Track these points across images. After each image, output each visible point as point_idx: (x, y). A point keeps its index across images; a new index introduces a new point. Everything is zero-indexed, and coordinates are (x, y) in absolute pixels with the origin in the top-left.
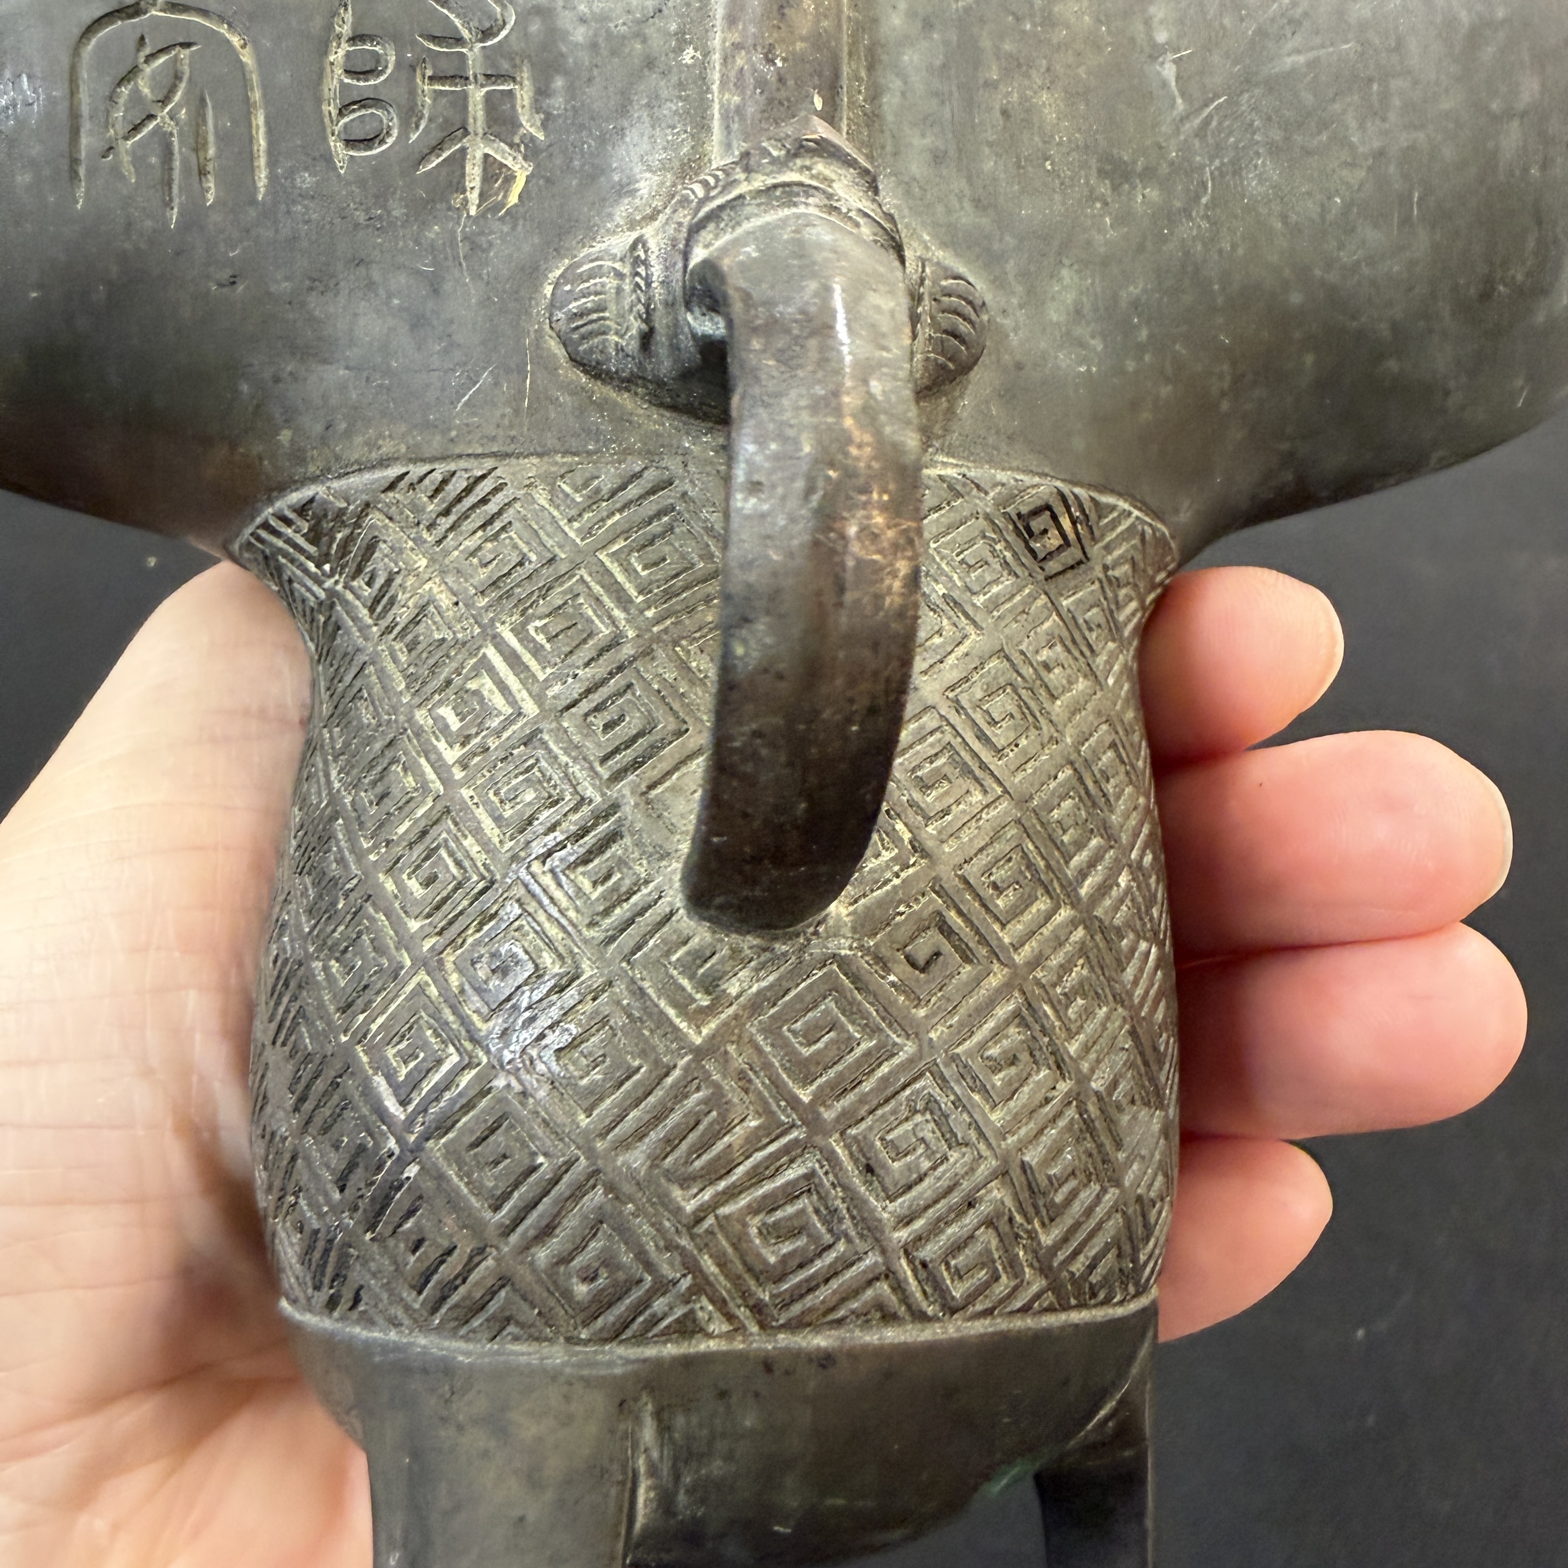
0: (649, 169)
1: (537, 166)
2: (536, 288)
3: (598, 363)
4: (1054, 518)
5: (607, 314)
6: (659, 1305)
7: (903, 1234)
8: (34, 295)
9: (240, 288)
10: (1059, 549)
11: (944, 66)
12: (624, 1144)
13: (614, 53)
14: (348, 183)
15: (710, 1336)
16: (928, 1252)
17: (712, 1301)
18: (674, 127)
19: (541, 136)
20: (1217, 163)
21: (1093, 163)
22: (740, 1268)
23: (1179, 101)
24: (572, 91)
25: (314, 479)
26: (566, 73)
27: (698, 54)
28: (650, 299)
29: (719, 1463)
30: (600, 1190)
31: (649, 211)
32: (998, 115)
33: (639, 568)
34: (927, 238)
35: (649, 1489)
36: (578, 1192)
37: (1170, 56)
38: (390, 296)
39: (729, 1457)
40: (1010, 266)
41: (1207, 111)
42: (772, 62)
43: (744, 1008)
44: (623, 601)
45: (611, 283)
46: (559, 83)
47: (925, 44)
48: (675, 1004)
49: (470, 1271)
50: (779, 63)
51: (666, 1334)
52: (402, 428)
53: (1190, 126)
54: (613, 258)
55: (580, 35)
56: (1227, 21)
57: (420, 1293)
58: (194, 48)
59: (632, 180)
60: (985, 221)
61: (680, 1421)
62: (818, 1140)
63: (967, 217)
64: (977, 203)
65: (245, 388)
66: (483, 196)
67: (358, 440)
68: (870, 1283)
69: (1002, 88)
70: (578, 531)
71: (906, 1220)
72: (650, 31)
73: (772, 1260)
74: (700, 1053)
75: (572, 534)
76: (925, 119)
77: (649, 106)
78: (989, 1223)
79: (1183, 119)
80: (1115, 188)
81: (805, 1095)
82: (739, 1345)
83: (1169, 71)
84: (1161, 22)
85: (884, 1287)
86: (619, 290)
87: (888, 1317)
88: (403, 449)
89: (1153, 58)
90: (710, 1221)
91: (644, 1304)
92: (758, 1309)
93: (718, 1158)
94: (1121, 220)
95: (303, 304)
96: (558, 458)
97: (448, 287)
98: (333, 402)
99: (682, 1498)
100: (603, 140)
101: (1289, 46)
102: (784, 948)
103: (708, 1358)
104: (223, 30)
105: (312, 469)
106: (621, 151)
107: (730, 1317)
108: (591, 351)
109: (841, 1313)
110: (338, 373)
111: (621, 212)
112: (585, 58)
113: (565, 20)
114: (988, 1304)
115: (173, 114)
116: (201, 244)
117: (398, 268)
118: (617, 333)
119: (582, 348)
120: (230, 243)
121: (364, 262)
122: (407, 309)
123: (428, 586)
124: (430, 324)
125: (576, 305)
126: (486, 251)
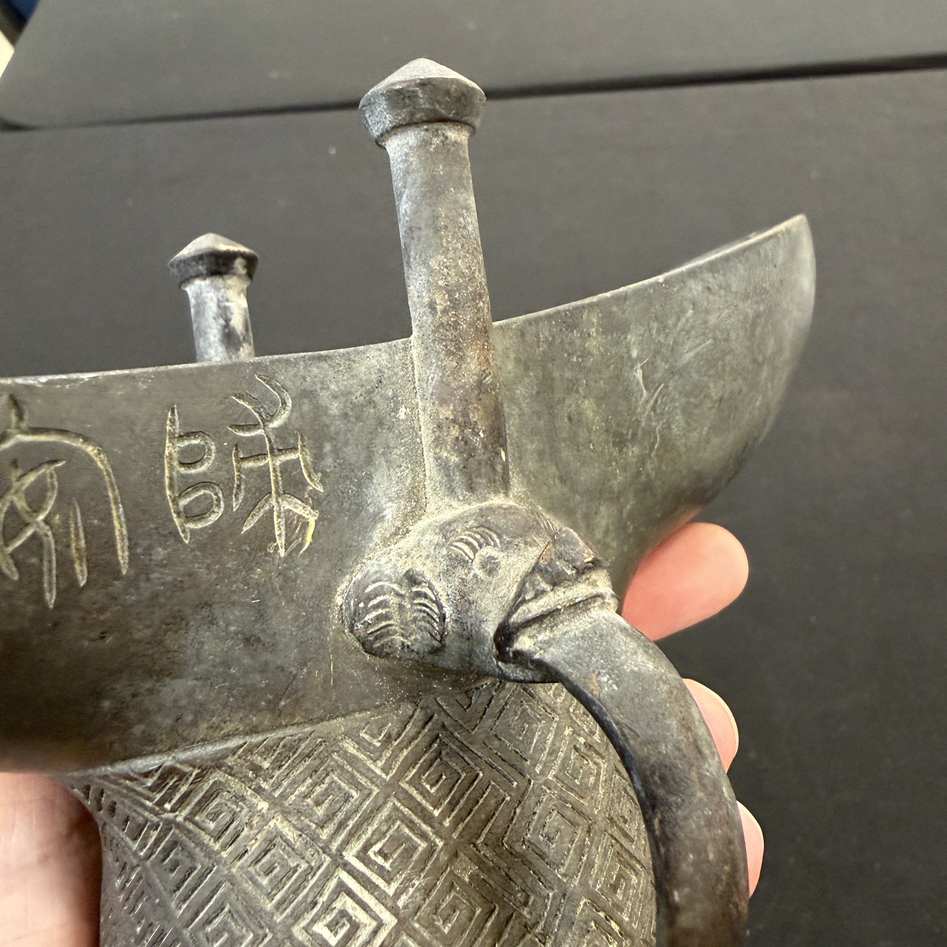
0: (391, 500)
1: (322, 512)
2: (330, 599)
5: (391, 622)
9: (109, 640)
11: (538, 393)
13: (358, 418)
14: (192, 550)
18: (400, 466)
19: (320, 489)
20: (661, 424)
21: (611, 440)
23: (644, 391)
24: (335, 451)
26: (332, 439)
27: (408, 411)
31: (393, 530)
32: (566, 420)
33: (428, 787)
37: (639, 365)
38: (228, 625)
41: (656, 395)
42: (477, 434)
44: (427, 818)
45: (393, 600)
46: (328, 447)
47: (527, 380)
50: (482, 435)
52: (241, 714)
53: (649, 407)
54: (390, 580)
55: (335, 408)
56: (661, 339)
58: (58, 464)
59: (381, 510)
60: (565, 489)
63: (558, 490)
64: (563, 480)
65: (106, 703)
66: (288, 542)
67: (203, 726)
69: (568, 402)
70: (383, 769)
72: (377, 398)
75: (378, 772)
76: (532, 431)
77: (384, 454)
79: (647, 402)
80: (620, 451)
83: (639, 374)
84: (634, 345)
86: (401, 607)
88: (242, 727)
89: (632, 367)
94: (624, 469)
95: (160, 642)
96: (357, 715)
97: (271, 611)
98: (183, 703)
100: (359, 485)
101: (687, 347)
104: (79, 444)
105: (160, 746)
106: (372, 491)
108: (382, 646)
111: (377, 535)
112: (340, 424)
113: (324, 397)
115: (47, 521)
116: (76, 615)
117: (234, 604)
118: (403, 635)
119: (377, 645)
120: (102, 610)
121: (208, 605)
122: (242, 632)
123: (271, 824)
124: (258, 640)
125: (369, 618)
126: (295, 581)
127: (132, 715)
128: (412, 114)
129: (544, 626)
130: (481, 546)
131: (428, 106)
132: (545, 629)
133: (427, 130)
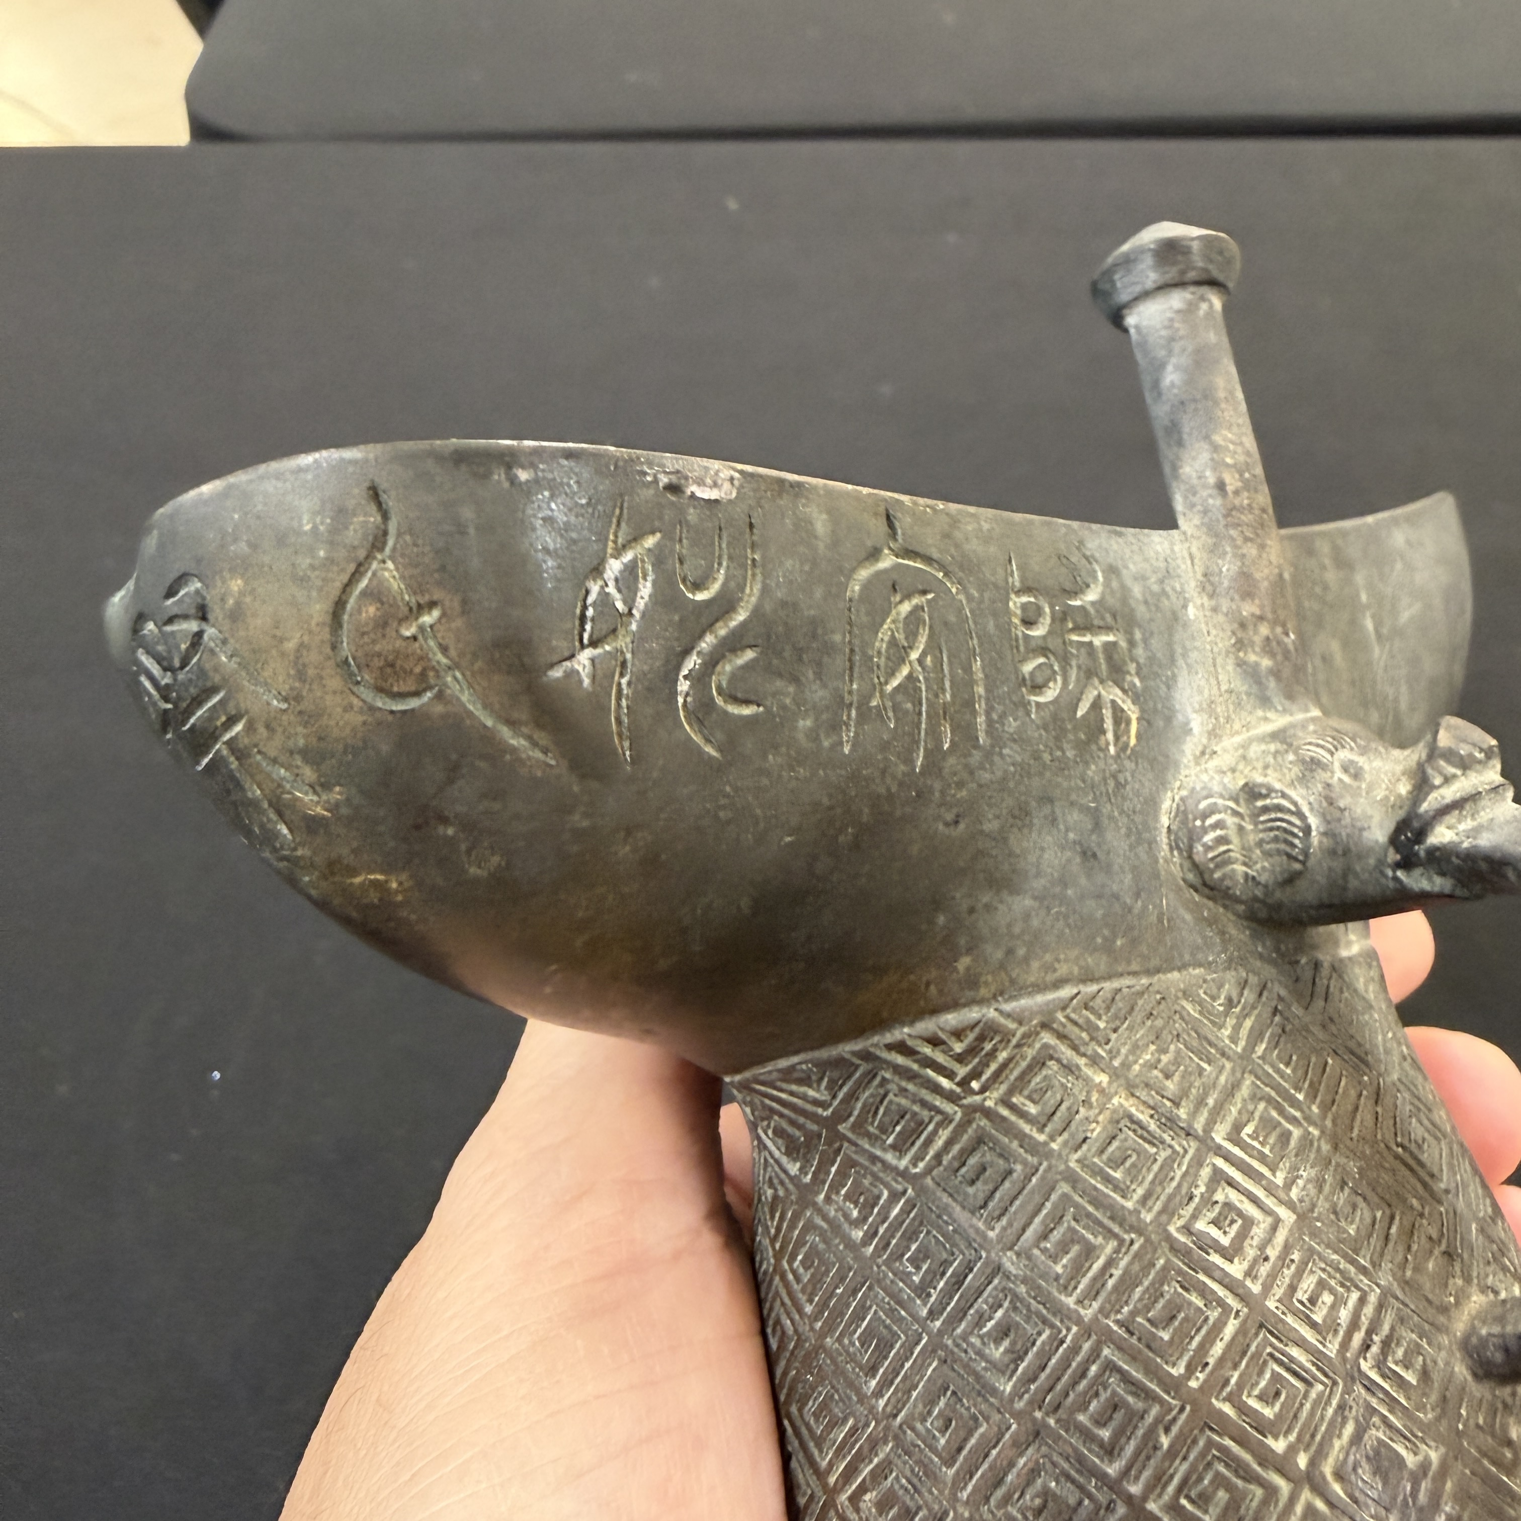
0: (1195, 711)
1: (1141, 710)
2: (1156, 818)
5: (1231, 847)
8: (788, 839)
9: (962, 826)
13: (1157, 608)
14: (1038, 728)
19: (1138, 683)
24: (1145, 641)
25: (984, 1001)
28: (1308, 845)
31: (1201, 747)
38: (1067, 830)
42: (1288, 635)
45: (1231, 821)
46: (1137, 635)
50: (1292, 637)
52: (1076, 952)
53: (1381, 666)
54: (1222, 796)
55: (1137, 591)
56: (1382, 587)
58: (928, 596)
59: (1188, 721)
65: (941, 919)
66: (1116, 737)
67: (1035, 965)
69: (1319, 638)
70: (1231, 1039)
72: (1168, 590)
75: (1227, 1041)
77: (1183, 655)
83: (1370, 624)
84: (1362, 587)
86: (1241, 829)
88: (1076, 970)
89: (1363, 614)
95: (1005, 840)
97: (1104, 820)
98: (1017, 930)
100: (1168, 686)
101: (1402, 605)
105: (983, 992)
106: (1178, 695)
108: (1222, 879)
110: (1023, 903)
111: (1188, 750)
112: (1145, 612)
113: (1127, 578)
115: (920, 661)
116: (937, 785)
117: (1072, 804)
118: (1245, 864)
119: (1217, 875)
120: (960, 785)
121: (1051, 801)
122: (1080, 843)
123: (1115, 1101)
124: (1094, 855)
125: (1209, 838)
126: (1124, 787)
127: (962, 941)
128: (1183, 272)
129: (1464, 813)
130: (1337, 749)
131: (1200, 264)
132: (1466, 817)
133: (1193, 293)
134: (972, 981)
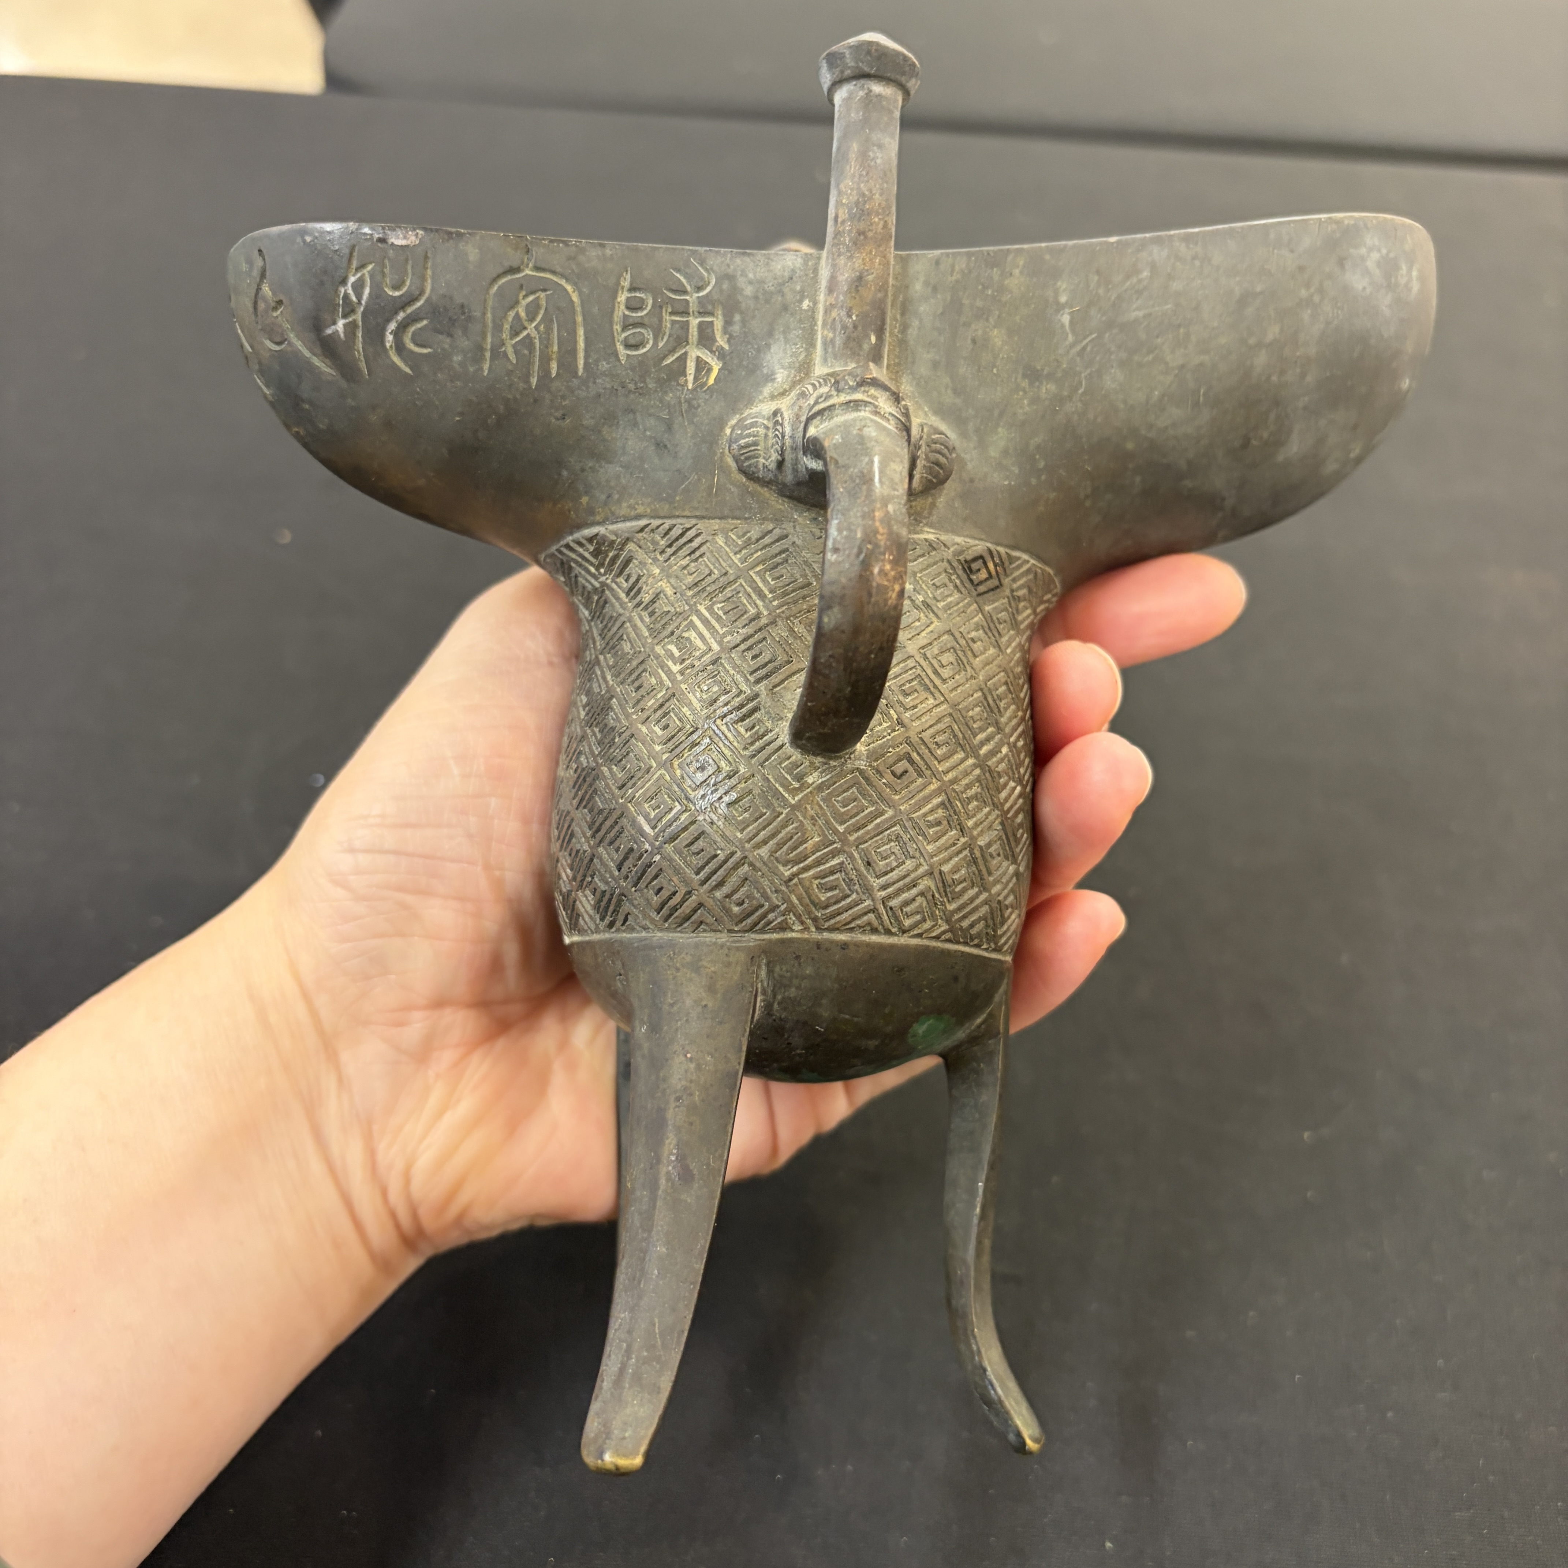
0: (783, 367)
1: (724, 364)
2: (722, 429)
3: (754, 473)
4: (985, 563)
5: (759, 448)
6: (771, 916)
7: (883, 893)
8: (458, 419)
9: (568, 421)
10: (986, 580)
11: (942, 314)
12: (758, 846)
13: (767, 301)
14: (626, 370)
15: (793, 931)
16: (894, 903)
17: (794, 915)
18: (796, 344)
19: (726, 347)
20: (1088, 371)
21: (1020, 370)
22: (807, 901)
23: (1070, 336)
24: (744, 322)
25: (599, 523)
26: (741, 313)
27: (811, 304)
28: (783, 444)
29: (793, 990)
30: (746, 865)
31: (781, 390)
32: (969, 341)
33: (770, 580)
34: (926, 409)
35: (761, 1001)
36: (736, 867)
37: (1067, 311)
38: (645, 430)
39: (798, 988)
40: (971, 426)
41: (1085, 342)
42: (850, 316)
43: (814, 789)
44: (762, 596)
45: (762, 431)
46: (737, 317)
47: (932, 301)
48: (782, 785)
49: (684, 902)
50: (854, 318)
51: (774, 930)
52: (649, 500)
53: (1075, 350)
54: (764, 417)
55: (749, 291)
56: (1101, 291)
57: (658, 913)
58: (548, 293)
59: (773, 373)
60: (958, 401)
61: (777, 969)
62: (846, 848)
63: (949, 398)
64: (956, 392)
65: (565, 473)
66: (696, 379)
67: (624, 505)
68: (866, 914)
69: (973, 326)
70: (740, 559)
71: (884, 887)
72: (786, 290)
73: (823, 899)
74: (794, 807)
75: (736, 561)
76: (930, 343)
77: (784, 332)
78: (922, 894)
79: (1072, 346)
80: (1031, 384)
81: (841, 829)
82: (806, 935)
83: (1066, 319)
84: (1064, 290)
85: (871, 916)
86: (766, 436)
87: (874, 931)
88: (649, 511)
89: (1058, 311)
90: (795, 880)
91: (764, 915)
92: (815, 920)
93: (801, 852)
94: (1035, 400)
95: (600, 432)
96: (730, 521)
97: (676, 426)
98: (612, 484)
99: (776, 1006)
100: (759, 351)
101: (1135, 306)
102: (835, 764)
103: (791, 940)
104: (563, 282)
105: (598, 518)
106: (768, 357)
107: (802, 923)
108: (750, 466)
109: (852, 925)
110: (613, 469)
111: (767, 390)
112: (751, 304)
113: (741, 282)
114: (920, 931)
115: (536, 328)
116: (548, 396)
117: (650, 415)
118: (764, 458)
119: (745, 464)
120: (563, 397)
121: (633, 411)
122: (654, 437)
124: (665, 446)
125: (742, 441)
126: (696, 408)
127: (581, 487)
128: (842, 72)
130: (820, 385)
131: (853, 64)
133: (855, 85)
134: (591, 511)
